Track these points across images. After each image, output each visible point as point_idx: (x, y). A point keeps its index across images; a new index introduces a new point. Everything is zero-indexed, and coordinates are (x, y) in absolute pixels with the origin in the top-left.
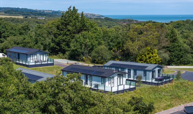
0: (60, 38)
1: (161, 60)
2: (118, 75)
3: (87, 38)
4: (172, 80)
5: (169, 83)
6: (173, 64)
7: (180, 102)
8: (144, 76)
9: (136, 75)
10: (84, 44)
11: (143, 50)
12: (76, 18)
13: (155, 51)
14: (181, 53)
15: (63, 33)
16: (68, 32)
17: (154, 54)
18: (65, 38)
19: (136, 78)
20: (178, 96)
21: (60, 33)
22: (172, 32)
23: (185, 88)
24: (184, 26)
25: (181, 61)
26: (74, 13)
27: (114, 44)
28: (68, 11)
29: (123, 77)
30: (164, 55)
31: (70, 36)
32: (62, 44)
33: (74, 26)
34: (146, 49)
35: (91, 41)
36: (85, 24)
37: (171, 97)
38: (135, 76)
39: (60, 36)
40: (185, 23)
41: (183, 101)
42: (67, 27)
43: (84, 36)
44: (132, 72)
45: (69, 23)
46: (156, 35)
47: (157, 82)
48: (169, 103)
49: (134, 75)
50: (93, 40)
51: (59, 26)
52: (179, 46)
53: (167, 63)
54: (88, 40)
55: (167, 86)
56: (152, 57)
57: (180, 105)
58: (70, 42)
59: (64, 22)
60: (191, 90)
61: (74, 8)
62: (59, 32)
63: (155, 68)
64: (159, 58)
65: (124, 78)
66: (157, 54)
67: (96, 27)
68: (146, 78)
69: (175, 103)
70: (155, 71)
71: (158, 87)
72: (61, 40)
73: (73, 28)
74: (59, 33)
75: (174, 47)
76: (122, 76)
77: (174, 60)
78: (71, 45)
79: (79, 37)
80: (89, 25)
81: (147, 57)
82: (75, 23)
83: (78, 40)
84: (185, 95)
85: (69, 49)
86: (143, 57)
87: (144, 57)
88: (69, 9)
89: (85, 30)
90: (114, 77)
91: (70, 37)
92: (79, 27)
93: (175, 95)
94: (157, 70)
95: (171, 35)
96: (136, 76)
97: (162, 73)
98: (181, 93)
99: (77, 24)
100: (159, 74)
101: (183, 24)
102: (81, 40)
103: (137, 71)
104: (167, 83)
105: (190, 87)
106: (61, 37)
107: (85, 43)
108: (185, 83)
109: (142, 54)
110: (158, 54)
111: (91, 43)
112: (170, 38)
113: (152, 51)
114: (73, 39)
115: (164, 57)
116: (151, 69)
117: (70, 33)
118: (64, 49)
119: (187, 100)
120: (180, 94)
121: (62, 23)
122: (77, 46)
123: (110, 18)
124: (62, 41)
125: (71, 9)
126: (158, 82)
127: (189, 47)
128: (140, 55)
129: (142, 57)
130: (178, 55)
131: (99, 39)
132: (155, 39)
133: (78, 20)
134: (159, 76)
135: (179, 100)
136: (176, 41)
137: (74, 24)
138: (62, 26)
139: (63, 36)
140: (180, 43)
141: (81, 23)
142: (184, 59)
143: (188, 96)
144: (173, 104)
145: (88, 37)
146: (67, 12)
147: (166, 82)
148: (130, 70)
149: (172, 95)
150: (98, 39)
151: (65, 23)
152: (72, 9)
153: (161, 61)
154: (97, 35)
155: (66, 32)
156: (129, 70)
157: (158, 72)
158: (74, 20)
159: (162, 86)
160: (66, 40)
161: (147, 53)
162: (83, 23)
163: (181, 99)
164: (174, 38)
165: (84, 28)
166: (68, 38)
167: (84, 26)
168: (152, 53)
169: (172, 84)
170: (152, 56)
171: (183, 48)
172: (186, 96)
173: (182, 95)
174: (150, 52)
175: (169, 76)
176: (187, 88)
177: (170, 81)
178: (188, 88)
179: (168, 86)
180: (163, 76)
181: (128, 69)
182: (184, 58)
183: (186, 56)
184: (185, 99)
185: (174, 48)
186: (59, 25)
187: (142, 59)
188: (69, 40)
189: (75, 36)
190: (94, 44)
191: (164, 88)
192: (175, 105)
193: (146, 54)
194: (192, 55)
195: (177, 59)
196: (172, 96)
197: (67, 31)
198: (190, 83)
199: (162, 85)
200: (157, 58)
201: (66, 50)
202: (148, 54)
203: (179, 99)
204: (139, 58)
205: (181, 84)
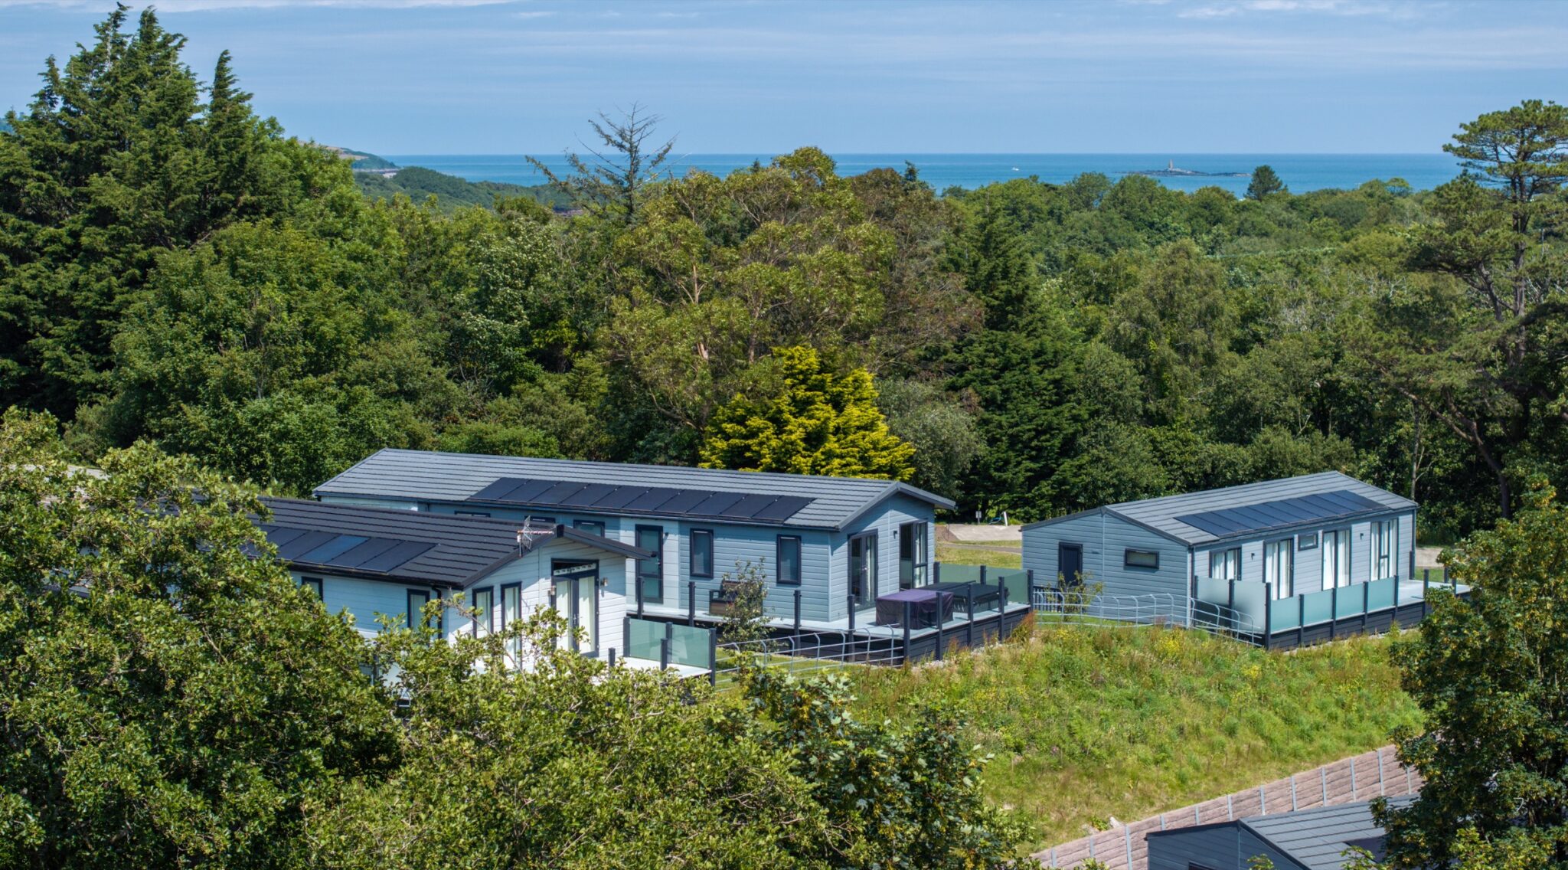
0: (27, 285)
1: (910, 460)
2: (557, 565)
3: (269, 274)
4: (1025, 611)
5: (998, 645)
6: (999, 513)
7: (1096, 799)
8: (780, 582)
9: (709, 576)
10: (242, 326)
11: (758, 369)
12: (164, 113)
13: (858, 383)
14: (1062, 418)
15: (52, 240)
16: (92, 229)
17: (852, 411)
18: (75, 286)
19: (712, 601)
20: (1078, 751)
21: (28, 241)
22: (989, 236)
23: (1131, 688)
24: (1060, 221)
25: (1064, 482)
26: (146, 69)
27: (498, 325)
28: (100, 52)
29: (598, 584)
30: (933, 415)
31: (116, 263)
32: (47, 335)
33: (151, 178)
34: (784, 362)
35: (304, 299)
36: (243, 160)
37: (1017, 758)
38: (698, 583)
39: (25, 271)
40: (1064, 202)
41: (1119, 796)
42: (84, 189)
43: (241, 261)
44: (674, 546)
45: (102, 150)
46: (867, 242)
47: (899, 632)
48: (1007, 807)
49: (693, 575)
50: (319, 292)
51: (18, 182)
52: (1050, 356)
53: (958, 487)
54: (272, 294)
55: (981, 669)
56: (837, 430)
57: (1102, 824)
58: (116, 316)
59: (61, 144)
60: (1183, 700)
61: (148, 19)
62: (16, 230)
63: (877, 510)
64: (894, 438)
65: (607, 594)
66: (873, 412)
67: (344, 189)
68: (797, 595)
69: (1060, 809)
70: (874, 536)
71: (906, 674)
72: (31, 305)
73: (138, 194)
74: (20, 244)
75: (1007, 367)
76: (594, 573)
77: (1008, 475)
78: (128, 339)
79: (199, 267)
80: (284, 166)
81: (791, 432)
82: (153, 150)
83: (187, 294)
84: (1132, 740)
85: (107, 374)
86: (760, 430)
87: (769, 432)
88: (102, 30)
89: (251, 211)
90: (518, 586)
91: (117, 273)
92: (193, 182)
93: (1051, 745)
94: (889, 525)
95: (975, 264)
96: (715, 583)
97: (932, 560)
98: (1103, 723)
99: (180, 157)
100: (908, 564)
101: (1051, 213)
102: (209, 297)
103: (719, 543)
104: (980, 644)
105: (1170, 675)
106: (34, 277)
107: (250, 323)
108: (1132, 641)
109: (751, 412)
110: (882, 405)
111: (307, 323)
112: (970, 289)
113: (835, 381)
114: (144, 293)
115: (933, 433)
116: (839, 520)
117: (119, 239)
118: (64, 375)
119: (1151, 781)
120: (1090, 733)
121: (47, 159)
122: (179, 346)
123: (442, 177)
124: (40, 312)
125: (120, 31)
126: (907, 634)
127: (1127, 362)
128: (731, 420)
129: (753, 434)
130: (1039, 433)
131: (369, 292)
132: (857, 273)
133: (181, 123)
134: (906, 585)
135: (1088, 787)
136: (1018, 313)
137: (147, 157)
138: (41, 179)
139: (48, 266)
140: (1056, 329)
141: (213, 153)
142: (1091, 462)
143: (1161, 748)
144: (1039, 814)
145: (278, 269)
146: (85, 58)
147: (969, 635)
148: (659, 530)
149: (1032, 738)
150: (361, 289)
151: (69, 158)
152: (130, 29)
153: (912, 470)
154: (355, 258)
155: (75, 235)
156: (650, 532)
157: (897, 549)
158: (151, 123)
159: (940, 664)
160: (79, 298)
161: (793, 398)
162: (231, 147)
163: (1105, 775)
164: (1004, 288)
165: (237, 191)
166: (99, 279)
167: (238, 174)
168: (838, 404)
169: (1022, 650)
170: (832, 425)
171: (1078, 370)
172: (1142, 750)
173: (1114, 744)
174: (820, 386)
175: (991, 579)
176: (1146, 678)
177: (1004, 627)
178: (1157, 683)
179: (994, 663)
180: (942, 579)
181: (639, 529)
182: (1086, 458)
183: (1106, 443)
184: (1135, 778)
185: (1007, 375)
186: (19, 174)
187: (748, 448)
188: (109, 295)
189: (158, 258)
190: (328, 329)
191: (957, 679)
192: (1060, 825)
193: (780, 411)
194: (1152, 430)
195: (1032, 465)
196: (1030, 754)
197: (89, 222)
198: (1172, 645)
199: (938, 657)
200: (875, 445)
201: (83, 383)
202: (802, 407)
203: (1090, 776)
204: (721, 445)
205: (1097, 649)
